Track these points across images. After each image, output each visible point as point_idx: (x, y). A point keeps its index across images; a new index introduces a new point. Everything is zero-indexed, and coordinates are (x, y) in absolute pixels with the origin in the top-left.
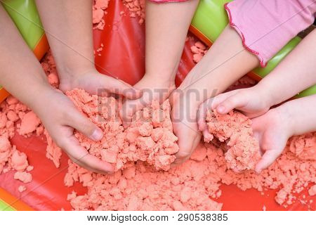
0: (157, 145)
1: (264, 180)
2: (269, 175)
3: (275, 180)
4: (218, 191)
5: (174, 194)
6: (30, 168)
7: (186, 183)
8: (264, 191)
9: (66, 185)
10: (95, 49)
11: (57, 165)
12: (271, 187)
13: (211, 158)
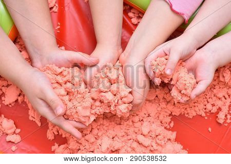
0: (116, 97)
1: (205, 107)
2: (208, 102)
3: (213, 105)
4: (170, 122)
5: (136, 130)
6: (18, 131)
7: (145, 120)
8: (207, 116)
9: (49, 139)
10: (54, 27)
11: (39, 124)
12: (212, 112)
13: (161, 97)
